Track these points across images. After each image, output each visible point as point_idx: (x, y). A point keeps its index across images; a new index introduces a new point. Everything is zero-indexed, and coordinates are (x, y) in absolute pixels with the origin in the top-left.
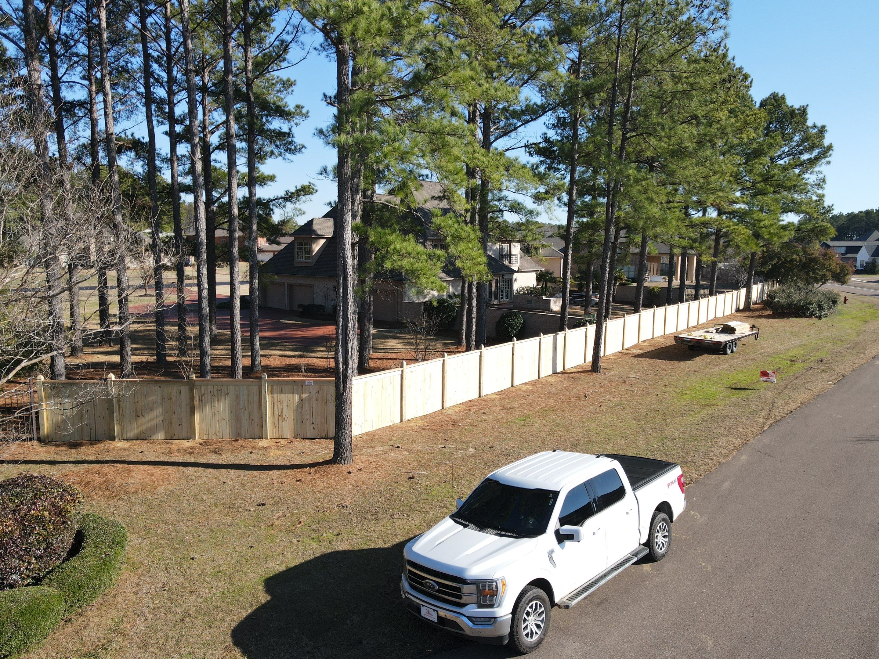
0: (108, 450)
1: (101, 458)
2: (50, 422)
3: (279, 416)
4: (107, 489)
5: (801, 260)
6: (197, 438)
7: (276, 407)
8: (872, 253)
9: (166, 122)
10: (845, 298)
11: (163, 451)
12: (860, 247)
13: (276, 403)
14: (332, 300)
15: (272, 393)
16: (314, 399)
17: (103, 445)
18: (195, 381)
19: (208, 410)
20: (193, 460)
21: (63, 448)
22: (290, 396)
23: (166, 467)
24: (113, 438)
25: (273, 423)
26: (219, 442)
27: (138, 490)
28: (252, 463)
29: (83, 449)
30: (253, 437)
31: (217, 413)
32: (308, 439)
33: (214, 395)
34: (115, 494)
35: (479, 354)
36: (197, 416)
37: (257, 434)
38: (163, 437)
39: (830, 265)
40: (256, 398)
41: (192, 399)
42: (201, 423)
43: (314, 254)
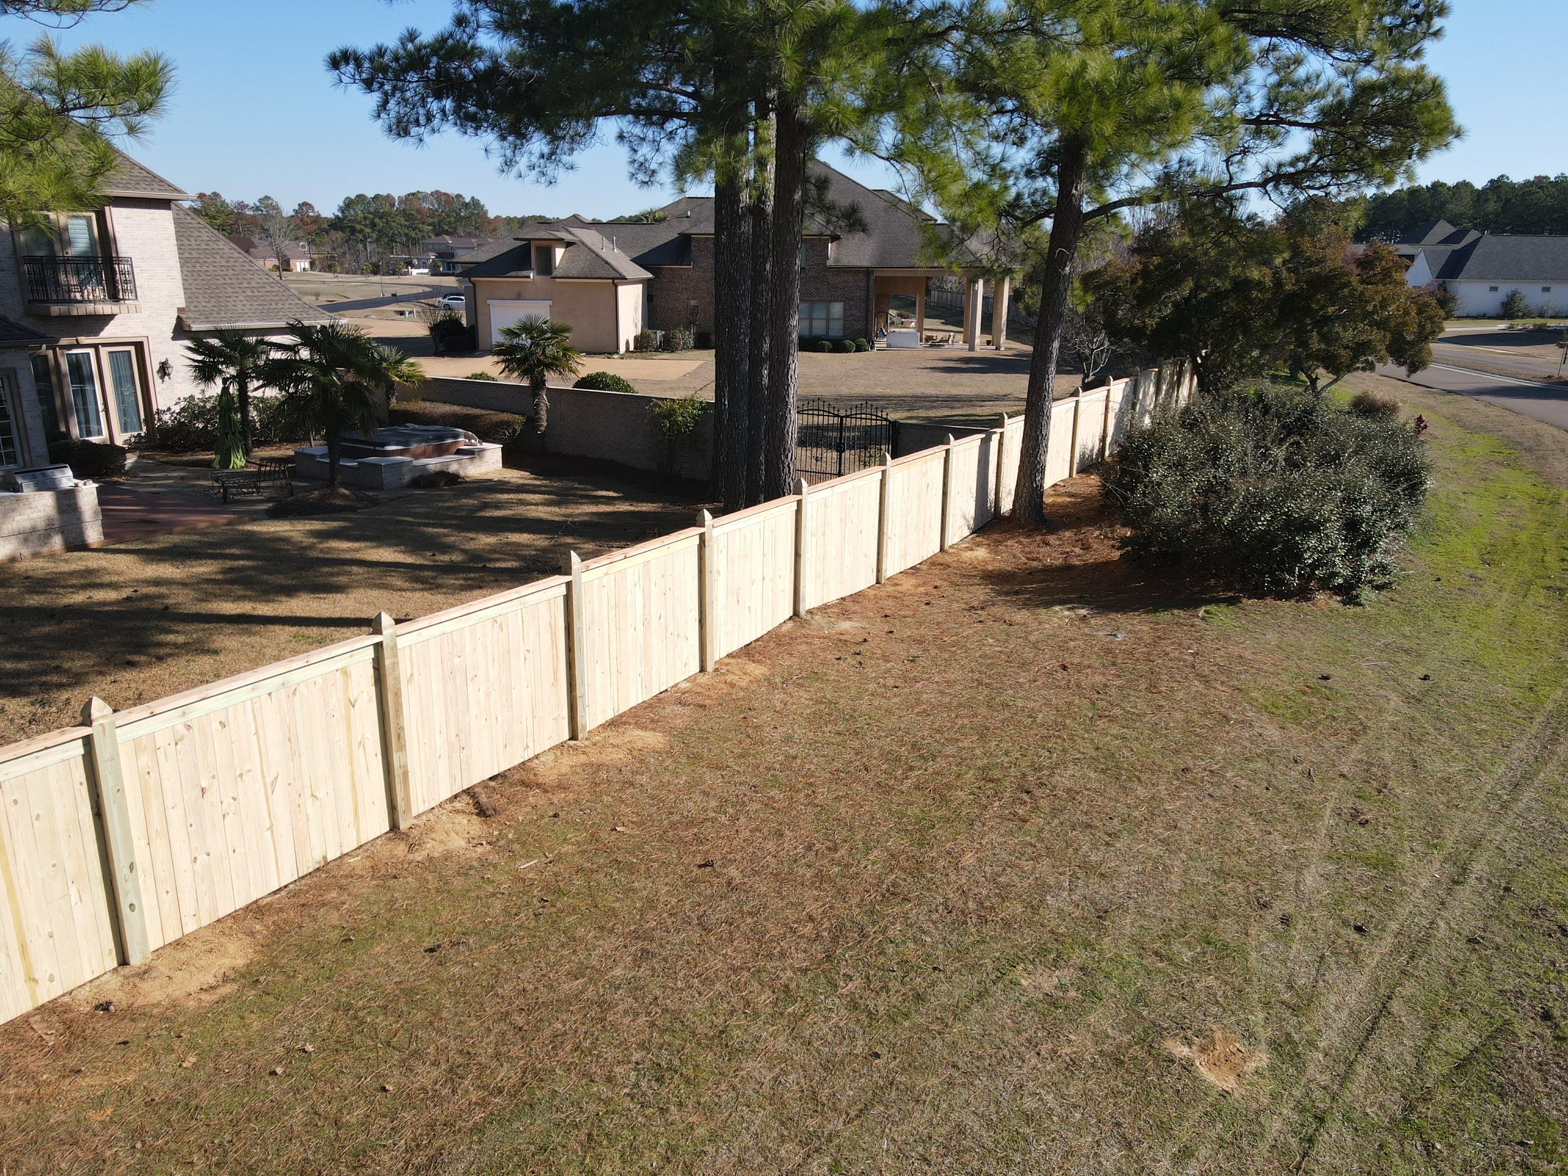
5: (1278, 283)
8: (1438, 268)
10: (1420, 420)
12: (1411, 258)
39: (1384, 305)
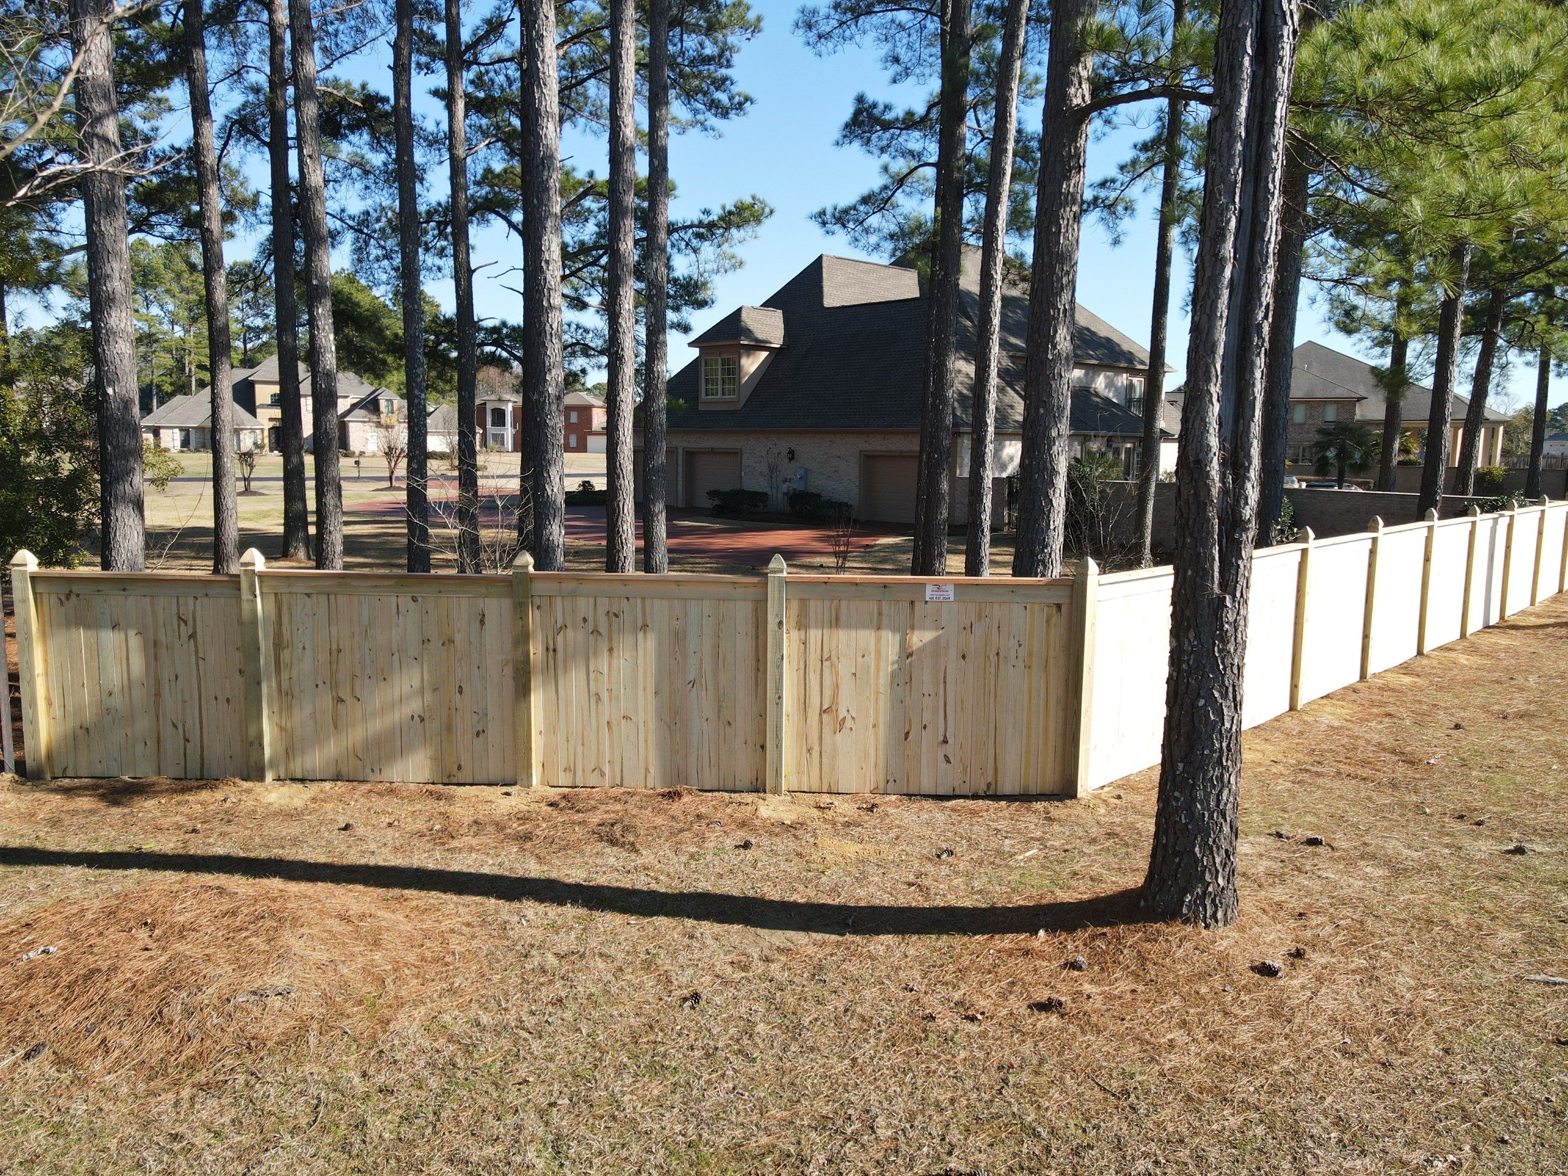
0: (229, 818)
1: (197, 847)
2: (58, 712)
3: (823, 712)
4: (158, 1018)
6: (535, 780)
7: (814, 679)
9: (439, 66)
11: (420, 825)
13: (814, 664)
14: (785, 480)
15: (802, 625)
16: (953, 654)
17: (219, 795)
18: (532, 578)
19: (574, 681)
20: (533, 869)
21: (85, 803)
22: (866, 637)
23: (434, 897)
24: (255, 773)
25: (803, 736)
26: (617, 799)
27: (303, 1028)
28: (773, 894)
29: (149, 806)
30: (730, 786)
31: (605, 696)
32: (926, 796)
33: (596, 632)
34: (189, 1051)
35: (1369, 544)
36: (537, 699)
37: (745, 776)
38: (426, 775)
40: (744, 646)
41: (522, 638)
42: (551, 729)
43: (744, 381)
